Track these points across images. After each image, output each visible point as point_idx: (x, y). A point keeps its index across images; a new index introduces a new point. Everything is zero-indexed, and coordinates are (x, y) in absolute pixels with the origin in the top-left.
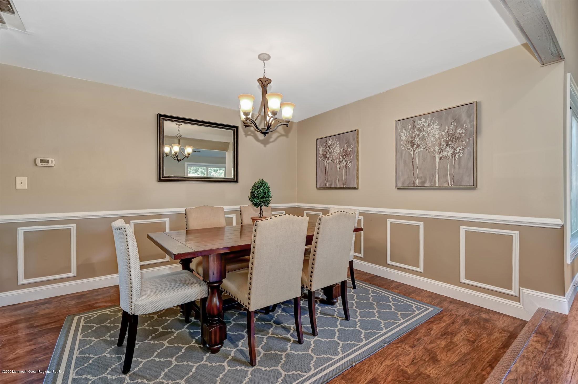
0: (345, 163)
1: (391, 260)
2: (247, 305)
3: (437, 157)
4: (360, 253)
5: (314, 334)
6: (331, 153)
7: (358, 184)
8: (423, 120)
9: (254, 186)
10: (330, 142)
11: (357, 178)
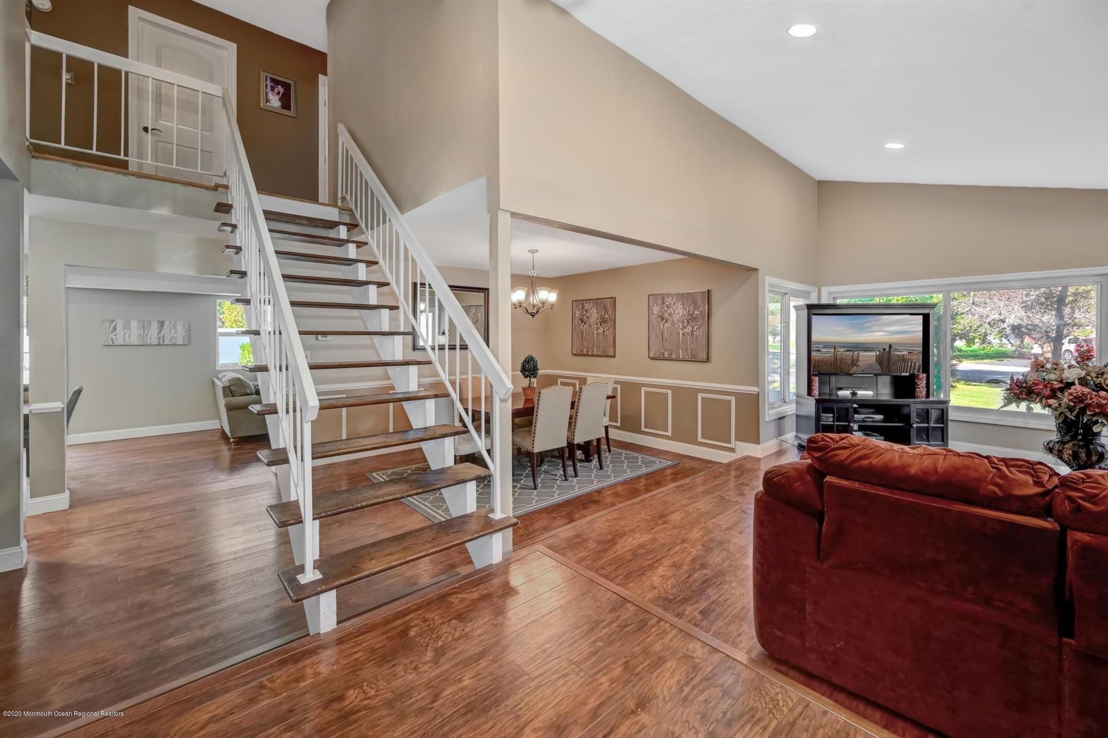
0: (602, 330)
1: (645, 427)
2: (532, 449)
3: (681, 333)
4: (617, 422)
5: (576, 476)
6: (587, 318)
7: (615, 352)
8: (670, 298)
9: (525, 361)
10: (587, 306)
11: (615, 346)
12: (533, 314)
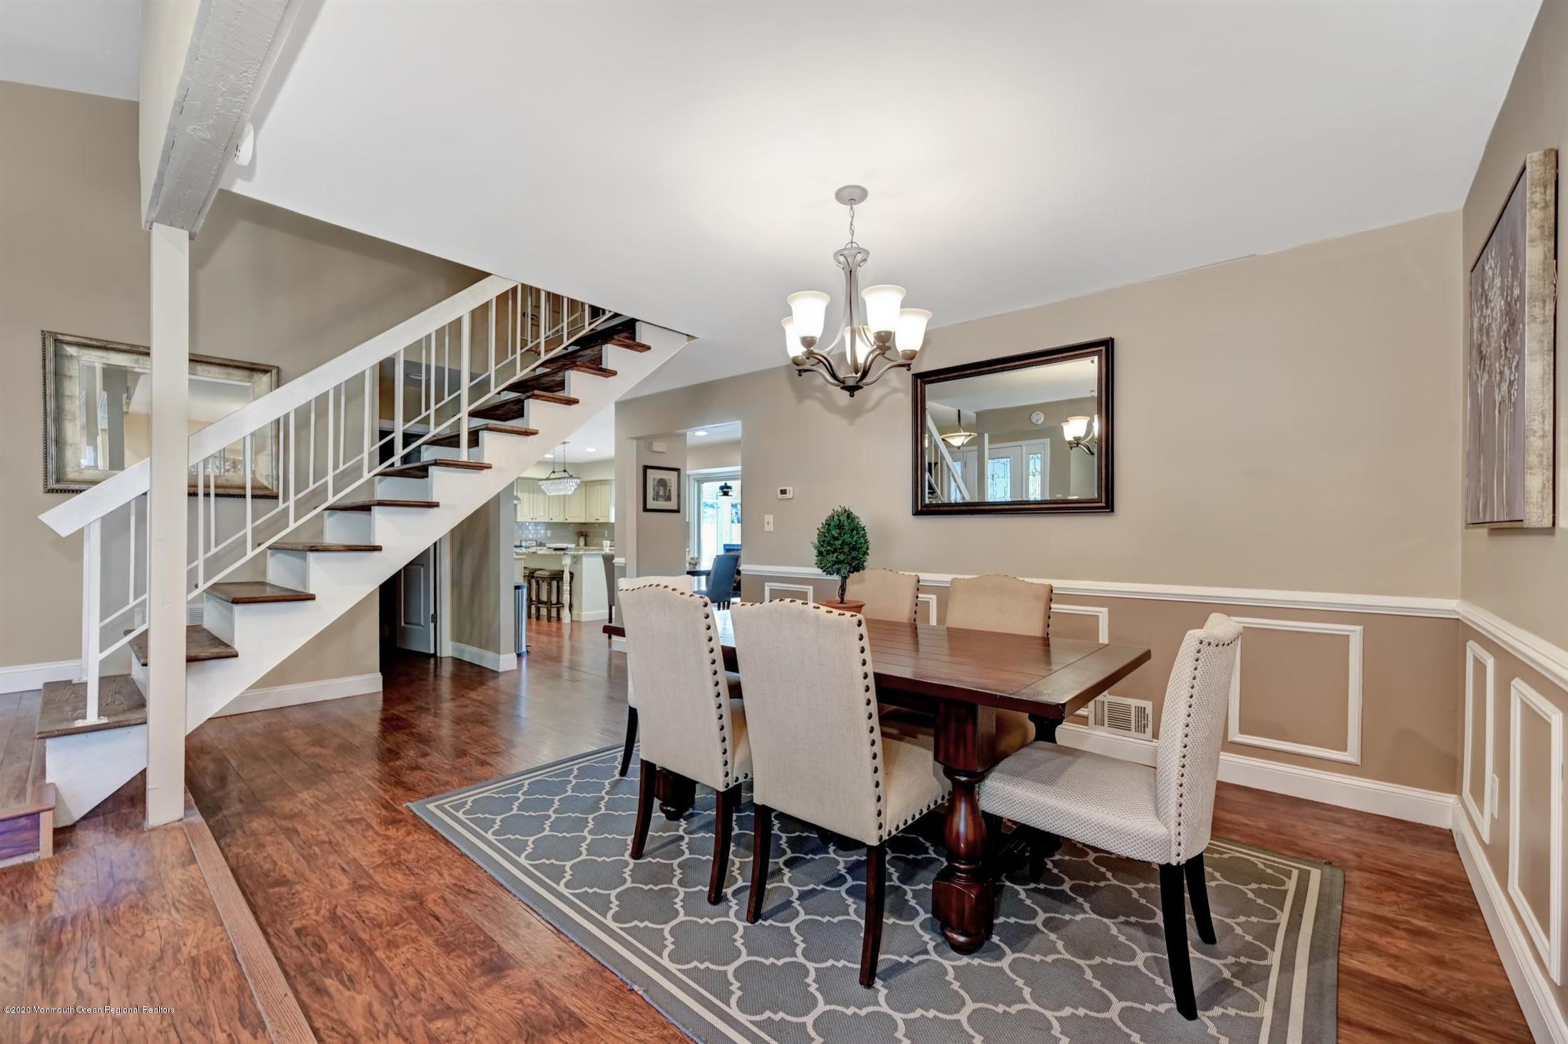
12: (851, 383)
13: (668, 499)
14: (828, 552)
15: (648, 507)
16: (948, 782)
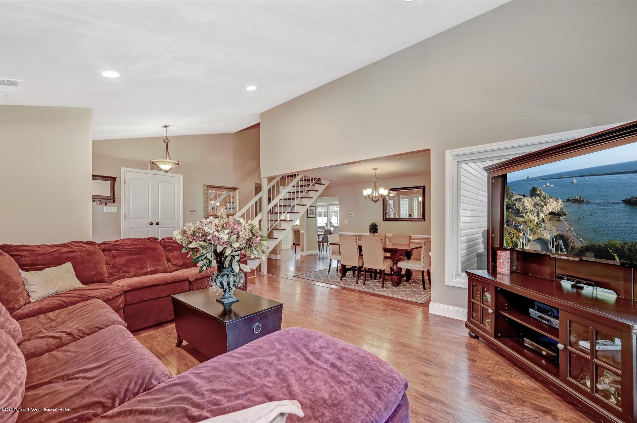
12: (375, 201)
13: (313, 214)
14: (372, 230)
15: (309, 217)
16: (393, 263)
